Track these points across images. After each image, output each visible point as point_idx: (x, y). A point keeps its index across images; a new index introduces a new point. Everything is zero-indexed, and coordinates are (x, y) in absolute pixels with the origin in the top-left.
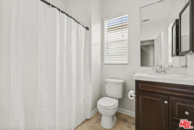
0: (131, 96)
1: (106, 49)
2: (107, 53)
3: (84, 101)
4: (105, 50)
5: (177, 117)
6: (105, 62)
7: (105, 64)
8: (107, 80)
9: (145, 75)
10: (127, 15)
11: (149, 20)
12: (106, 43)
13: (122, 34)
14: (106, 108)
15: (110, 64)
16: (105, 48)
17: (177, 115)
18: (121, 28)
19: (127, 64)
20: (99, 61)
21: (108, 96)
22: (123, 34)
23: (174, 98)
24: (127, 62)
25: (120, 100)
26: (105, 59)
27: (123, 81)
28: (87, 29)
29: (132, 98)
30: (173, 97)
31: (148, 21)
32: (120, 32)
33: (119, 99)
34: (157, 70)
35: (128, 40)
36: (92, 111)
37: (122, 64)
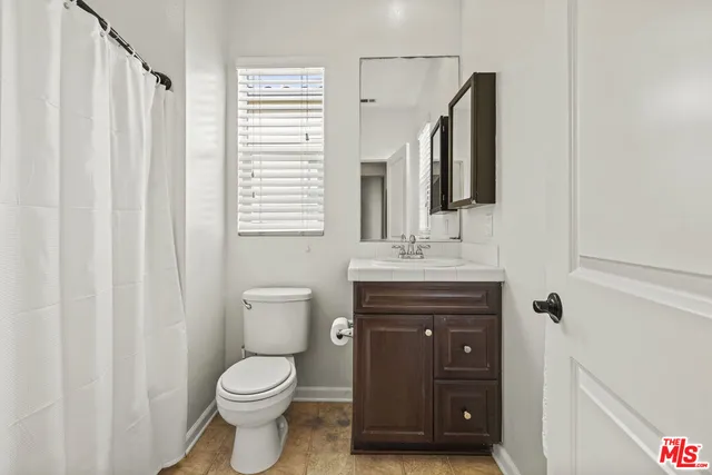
0: (340, 337)
1: (245, 178)
2: (250, 191)
3: (151, 394)
4: (240, 180)
5: (450, 366)
6: (241, 226)
7: (239, 235)
8: (249, 294)
9: (375, 265)
10: (322, 69)
11: (373, 101)
12: (245, 153)
13: (305, 130)
14: (253, 398)
15: (261, 234)
16: (240, 172)
17: (450, 360)
18: (301, 110)
19: (322, 234)
20: (215, 223)
21: (256, 355)
22: (308, 130)
23: (444, 318)
24: (318, 226)
25: (299, 359)
26: (239, 215)
27: (307, 292)
28: (165, 81)
29: (341, 343)
30: (442, 317)
31: (372, 104)
32: (298, 121)
33: (293, 355)
34: (403, 248)
35: (326, 152)
36: (189, 427)
37: (303, 234)
